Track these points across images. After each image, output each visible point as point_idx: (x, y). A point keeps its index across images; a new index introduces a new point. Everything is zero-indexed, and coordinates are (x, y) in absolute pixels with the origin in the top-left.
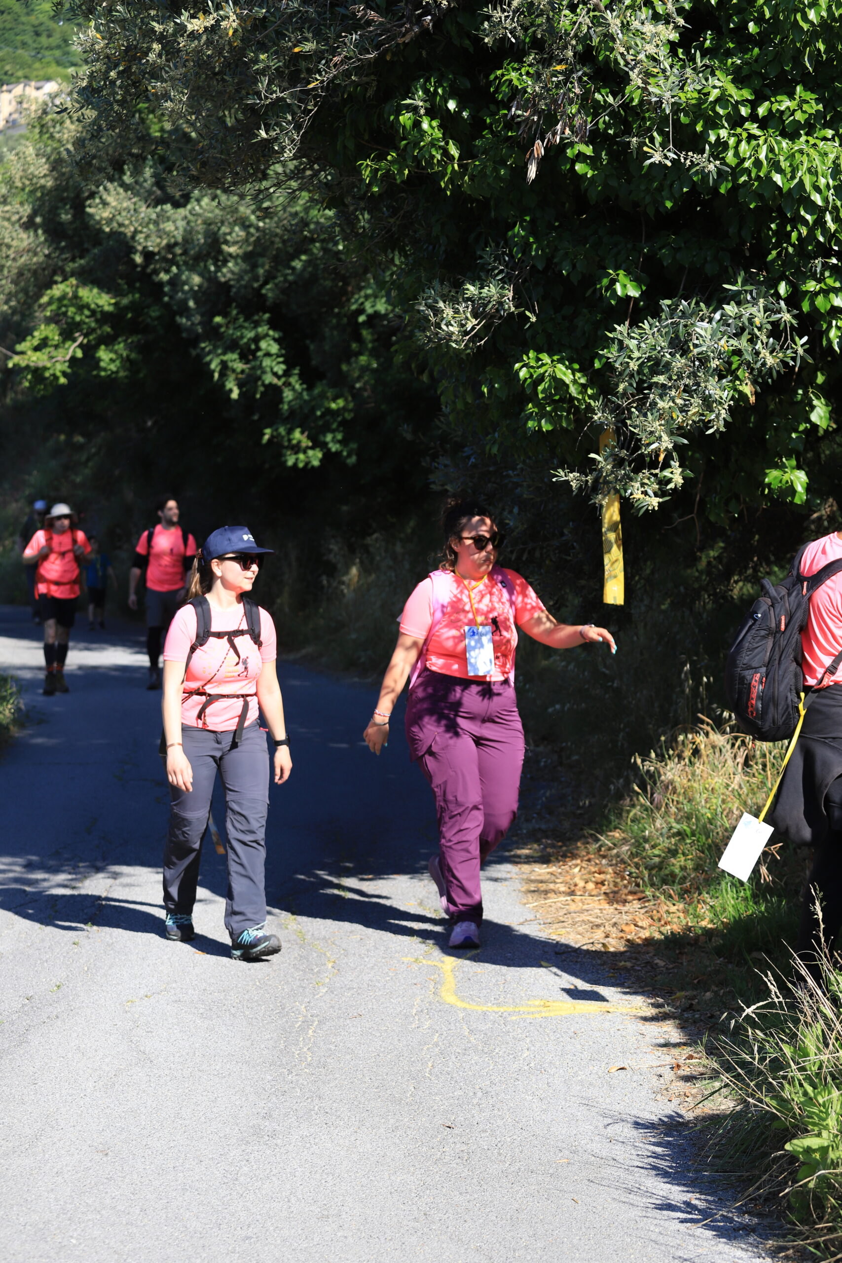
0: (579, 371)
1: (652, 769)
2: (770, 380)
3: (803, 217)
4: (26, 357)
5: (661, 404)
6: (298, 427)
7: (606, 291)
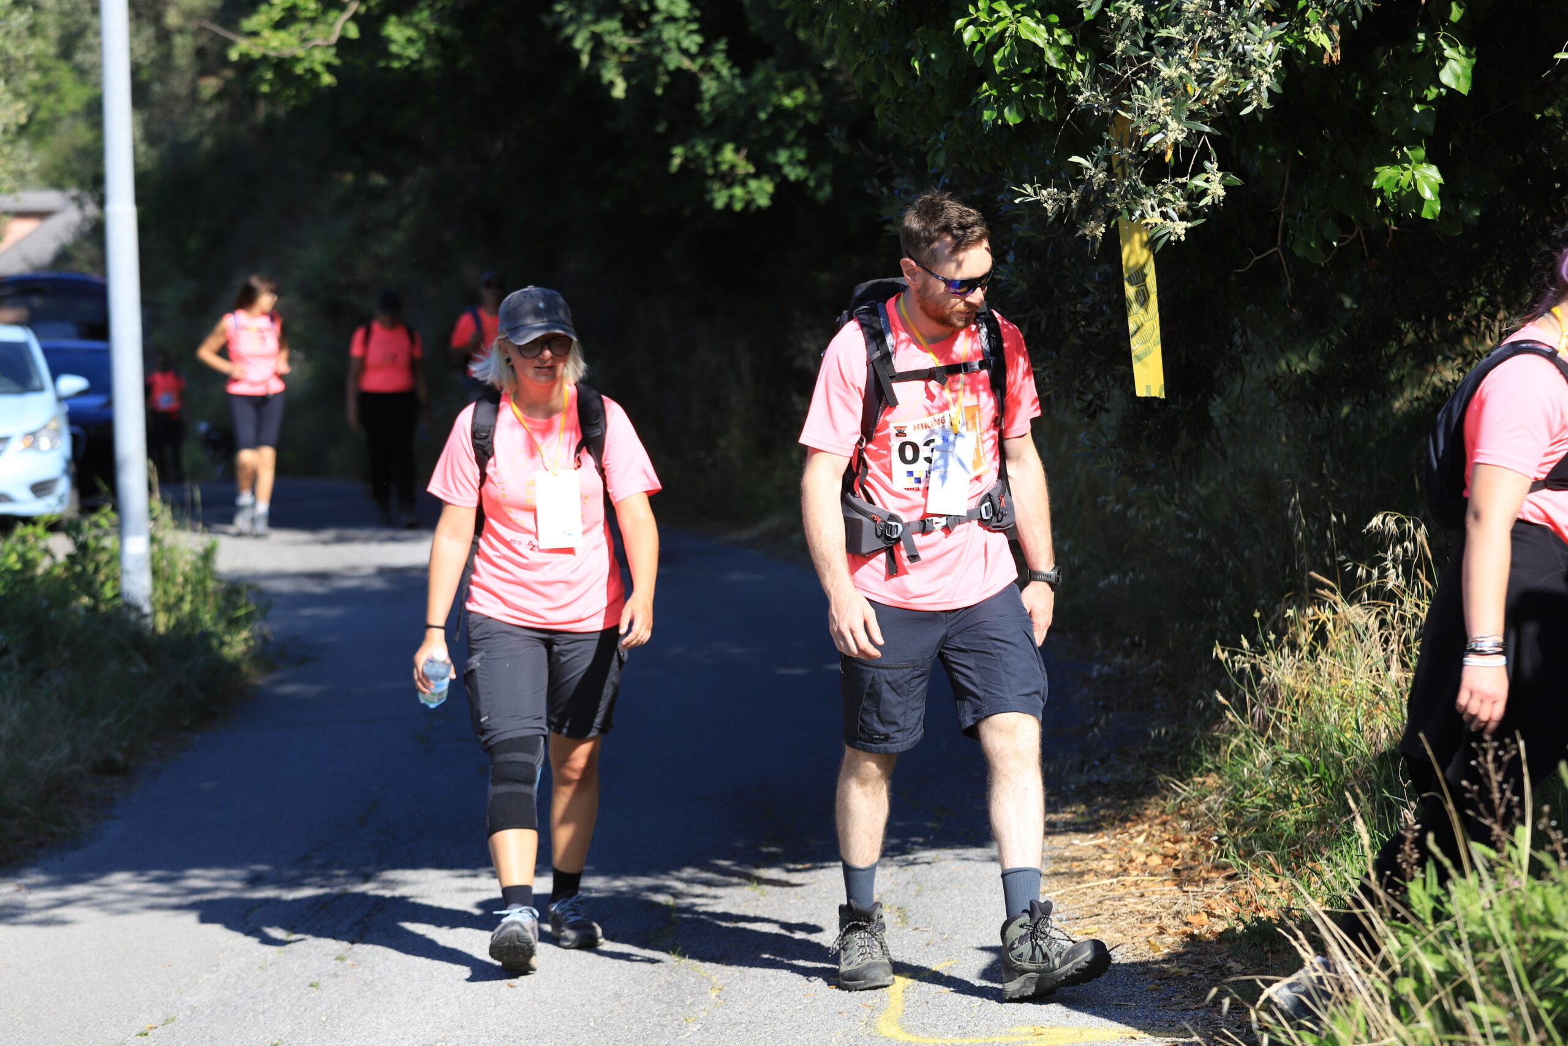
0: (1059, 25)
1: (1247, 666)
2: (1354, 23)
4: (259, 41)
5: (1165, 72)
6: (729, 141)
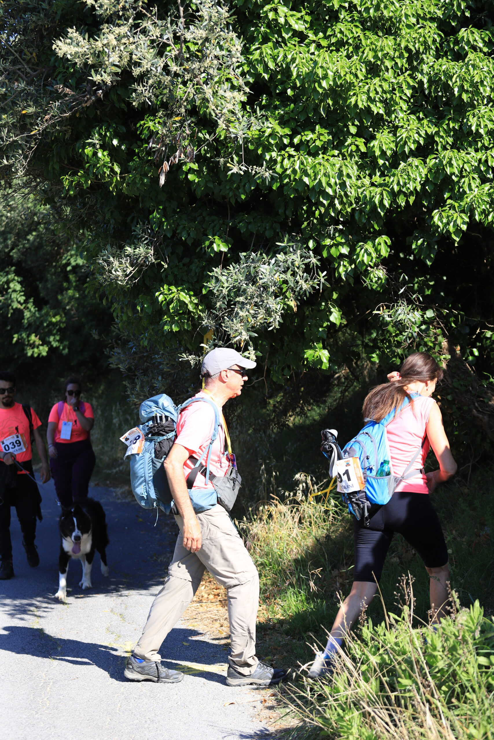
0: (194, 296)
1: (245, 527)
2: (305, 298)
3: (322, 202)
5: (241, 314)
6: (33, 333)
7: (208, 248)
